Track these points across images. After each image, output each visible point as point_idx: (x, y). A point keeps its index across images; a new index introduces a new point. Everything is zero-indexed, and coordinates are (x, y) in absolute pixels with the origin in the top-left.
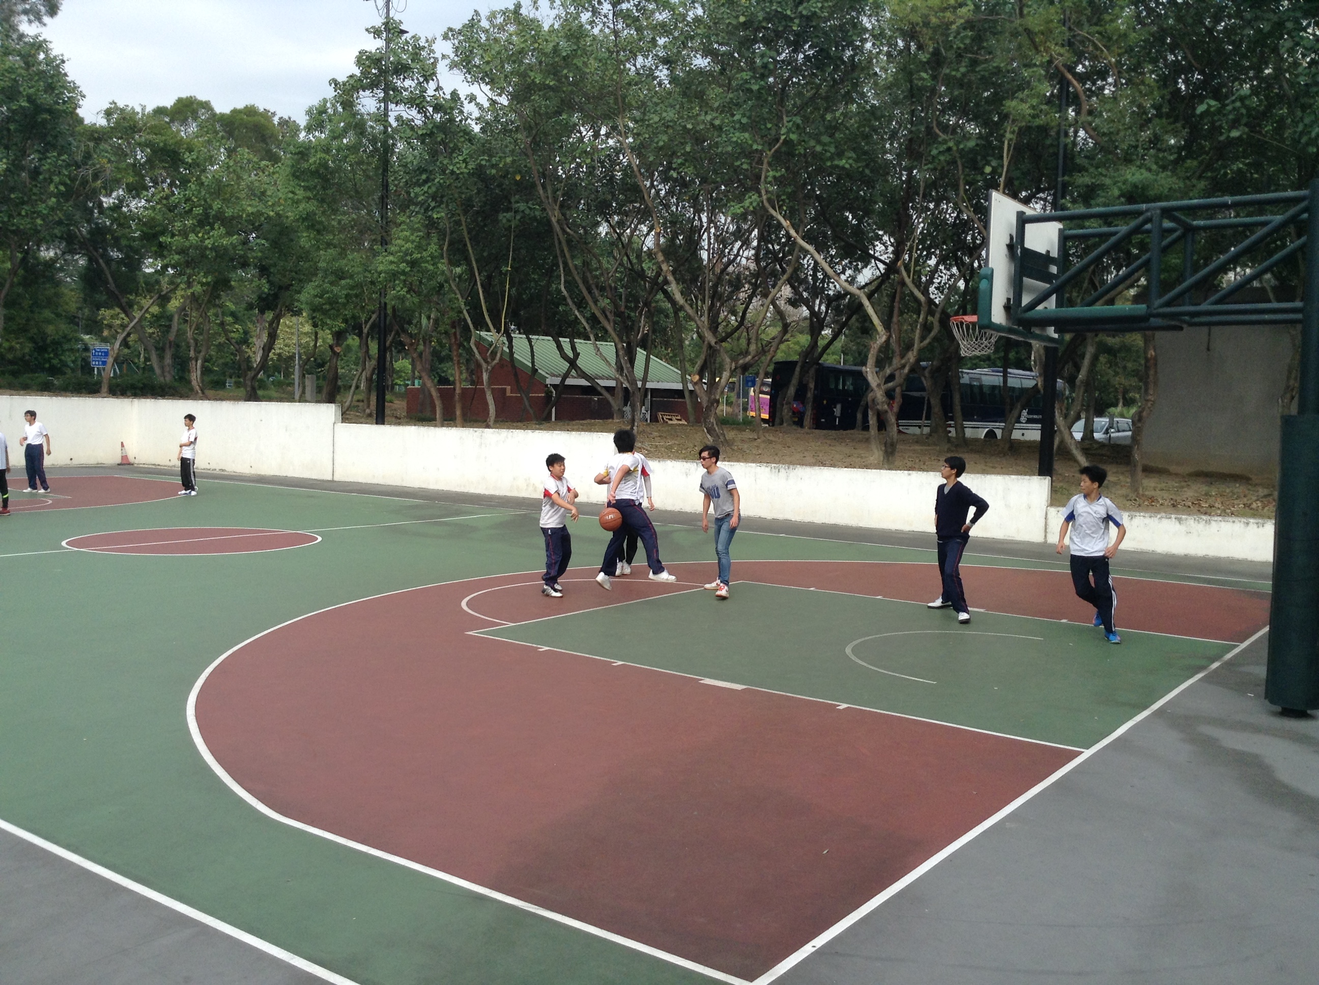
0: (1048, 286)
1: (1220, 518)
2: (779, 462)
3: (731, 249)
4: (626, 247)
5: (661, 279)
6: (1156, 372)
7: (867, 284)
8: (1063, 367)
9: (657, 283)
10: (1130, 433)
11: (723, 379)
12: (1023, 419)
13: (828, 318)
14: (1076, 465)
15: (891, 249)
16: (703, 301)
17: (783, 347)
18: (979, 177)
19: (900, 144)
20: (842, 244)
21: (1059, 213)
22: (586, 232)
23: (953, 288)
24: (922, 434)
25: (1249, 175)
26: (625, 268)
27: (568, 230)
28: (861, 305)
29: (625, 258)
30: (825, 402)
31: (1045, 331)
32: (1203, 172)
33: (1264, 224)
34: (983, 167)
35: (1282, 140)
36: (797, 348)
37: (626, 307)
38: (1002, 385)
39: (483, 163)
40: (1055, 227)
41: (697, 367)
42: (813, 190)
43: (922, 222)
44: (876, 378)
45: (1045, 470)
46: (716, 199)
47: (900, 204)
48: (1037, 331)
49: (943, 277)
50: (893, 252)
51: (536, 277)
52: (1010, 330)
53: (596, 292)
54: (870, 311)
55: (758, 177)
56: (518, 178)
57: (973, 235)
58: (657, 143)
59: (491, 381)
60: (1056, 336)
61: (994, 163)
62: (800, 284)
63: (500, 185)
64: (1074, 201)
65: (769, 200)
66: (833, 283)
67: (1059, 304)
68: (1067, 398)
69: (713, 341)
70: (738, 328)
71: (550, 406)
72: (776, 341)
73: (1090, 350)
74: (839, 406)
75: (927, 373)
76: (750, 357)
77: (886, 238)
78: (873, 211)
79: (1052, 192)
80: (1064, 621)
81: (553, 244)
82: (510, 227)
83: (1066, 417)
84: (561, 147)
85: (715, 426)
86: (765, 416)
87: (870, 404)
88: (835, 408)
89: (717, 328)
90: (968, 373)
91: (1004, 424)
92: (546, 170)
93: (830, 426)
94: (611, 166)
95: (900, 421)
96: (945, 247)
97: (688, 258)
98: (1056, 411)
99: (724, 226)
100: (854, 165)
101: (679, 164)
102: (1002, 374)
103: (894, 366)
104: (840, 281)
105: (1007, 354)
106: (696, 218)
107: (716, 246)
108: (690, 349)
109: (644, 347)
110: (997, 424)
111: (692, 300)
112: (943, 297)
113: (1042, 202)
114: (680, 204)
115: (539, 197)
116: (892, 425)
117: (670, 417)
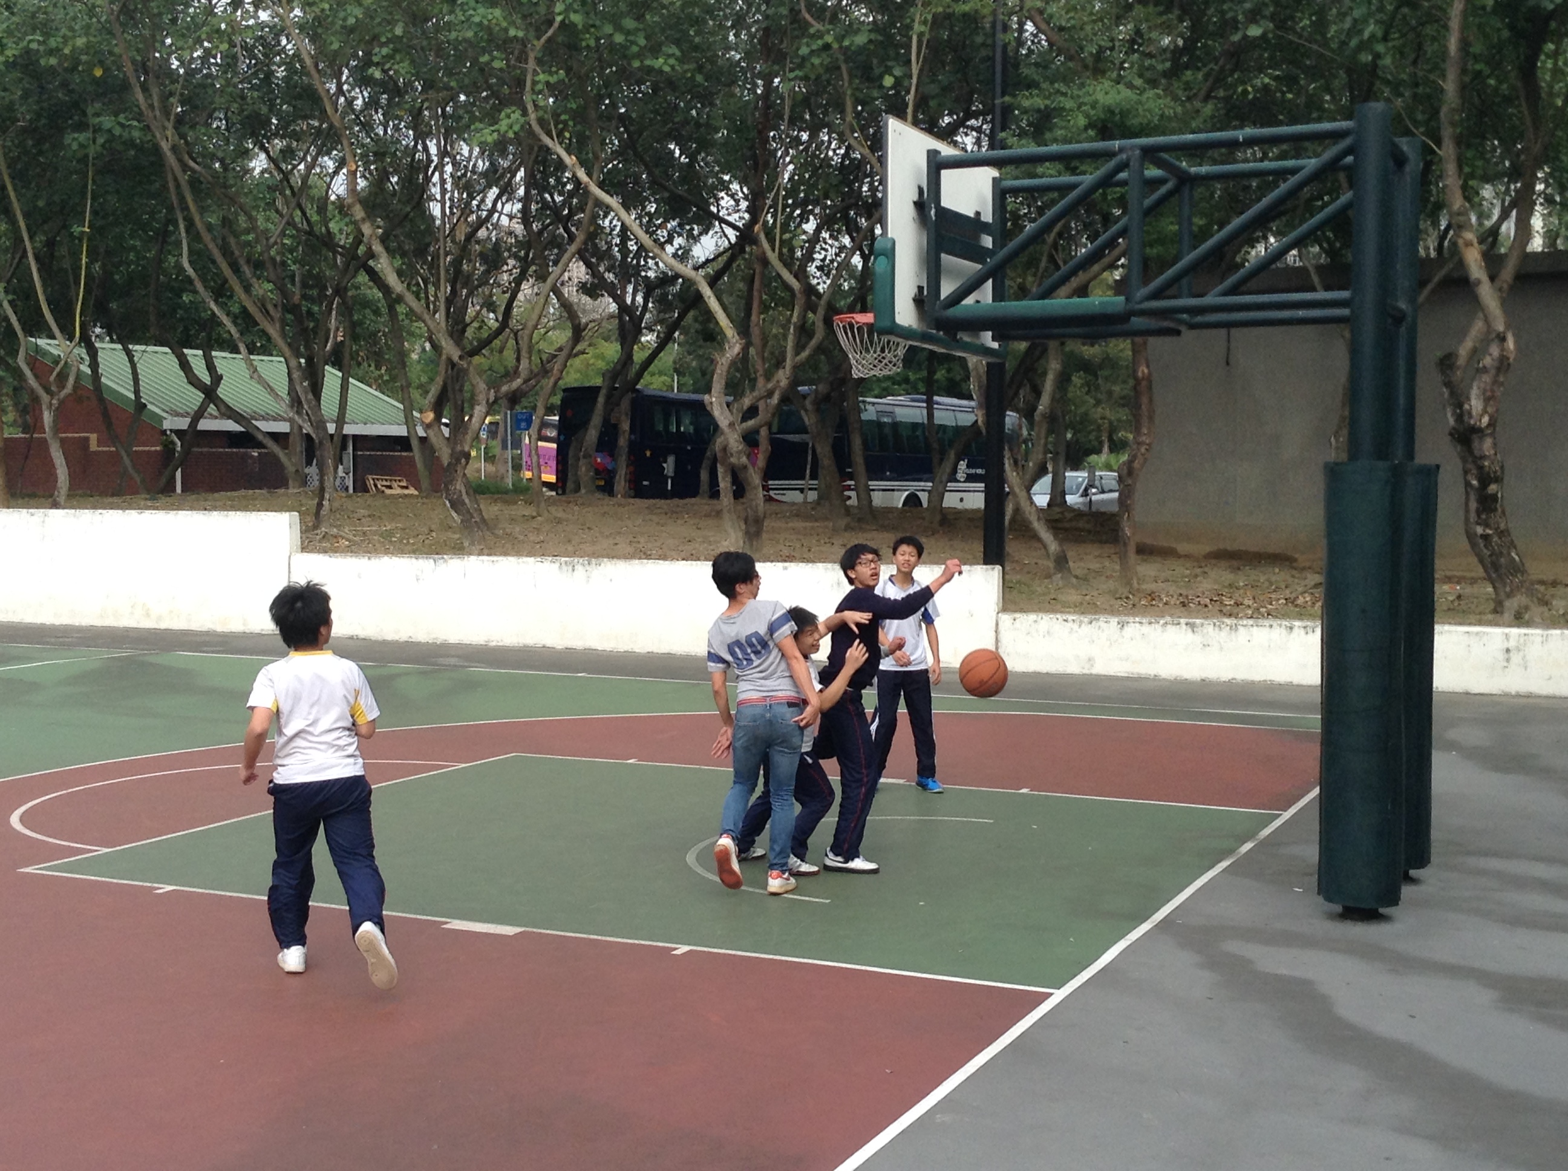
0: (980, 266)
1: (1251, 622)
2: (574, 554)
3: (483, 201)
4: (300, 194)
5: (362, 250)
6: (1151, 400)
7: (708, 261)
8: (1016, 394)
9: (355, 257)
10: (1116, 495)
11: (477, 417)
12: (960, 476)
13: (648, 316)
14: (1039, 545)
15: (744, 205)
16: (438, 287)
17: (577, 362)
18: (875, 93)
19: (752, 36)
20: (666, 195)
21: (999, 153)
22: (225, 167)
23: (845, 268)
24: (805, 502)
25: (1278, 95)
26: (298, 230)
27: (192, 164)
28: (699, 297)
29: (299, 213)
30: (648, 454)
31: (978, 337)
32: (1211, 90)
34: (881, 77)
35: (1325, 43)
36: (601, 364)
37: (304, 297)
38: (926, 421)
39: (34, 46)
40: (986, 176)
41: (431, 396)
42: (614, 106)
43: (792, 162)
44: (727, 413)
45: (993, 556)
46: (452, 117)
47: (754, 134)
48: (966, 337)
49: (828, 250)
50: (748, 210)
51: (138, 243)
52: (925, 337)
53: (247, 270)
54: (714, 304)
55: (520, 83)
56: (98, 72)
57: (871, 183)
58: (345, 19)
59: (56, 429)
60: (995, 345)
61: (898, 72)
62: (600, 259)
63: (64, 85)
64: (1022, 134)
65: (541, 122)
66: (653, 258)
67: (998, 295)
68: (1025, 442)
69: (455, 354)
70: (499, 332)
71: (170, 468)
72: (564, 353)
73: (1054, 366)
74: (671, 459)
75: (808, 404)
76: (519, 381)
77: (735, 186)
78: (713, 143)
79: (989, 118)
80: (1024, 791)
81: (165, 187)
82: (86, 156)
83: (1022, 470)
84: (174, 21)
85: (465, 496)
86: (552, 478)
87: (719, 455)
88: (665, 462)
89: (464, 331)
90: (874, 404)
91: (931, 484)
92: (148, 60)
93: (657, 491)
94: (265, 55)
95: (770, 482)
96: (829, 203)
97: (408, 214)
98: (1006, 462)
99: (468, 162)
100: (677, 68)
101: (383, 57)
102: (925, 405)
103: (756, 394)
104: (664, 255)
105: (932, 372)
106: (420, 147)
107: (456, 195)
108: (419, 367)
109: (338, 364)
110: (922, 484)
111: (418, 284)
112: (829, 282)
113: (974, 133)
114: (391, 123)
115: (138, 106)
116: (755, 488)
117: (388, 483)
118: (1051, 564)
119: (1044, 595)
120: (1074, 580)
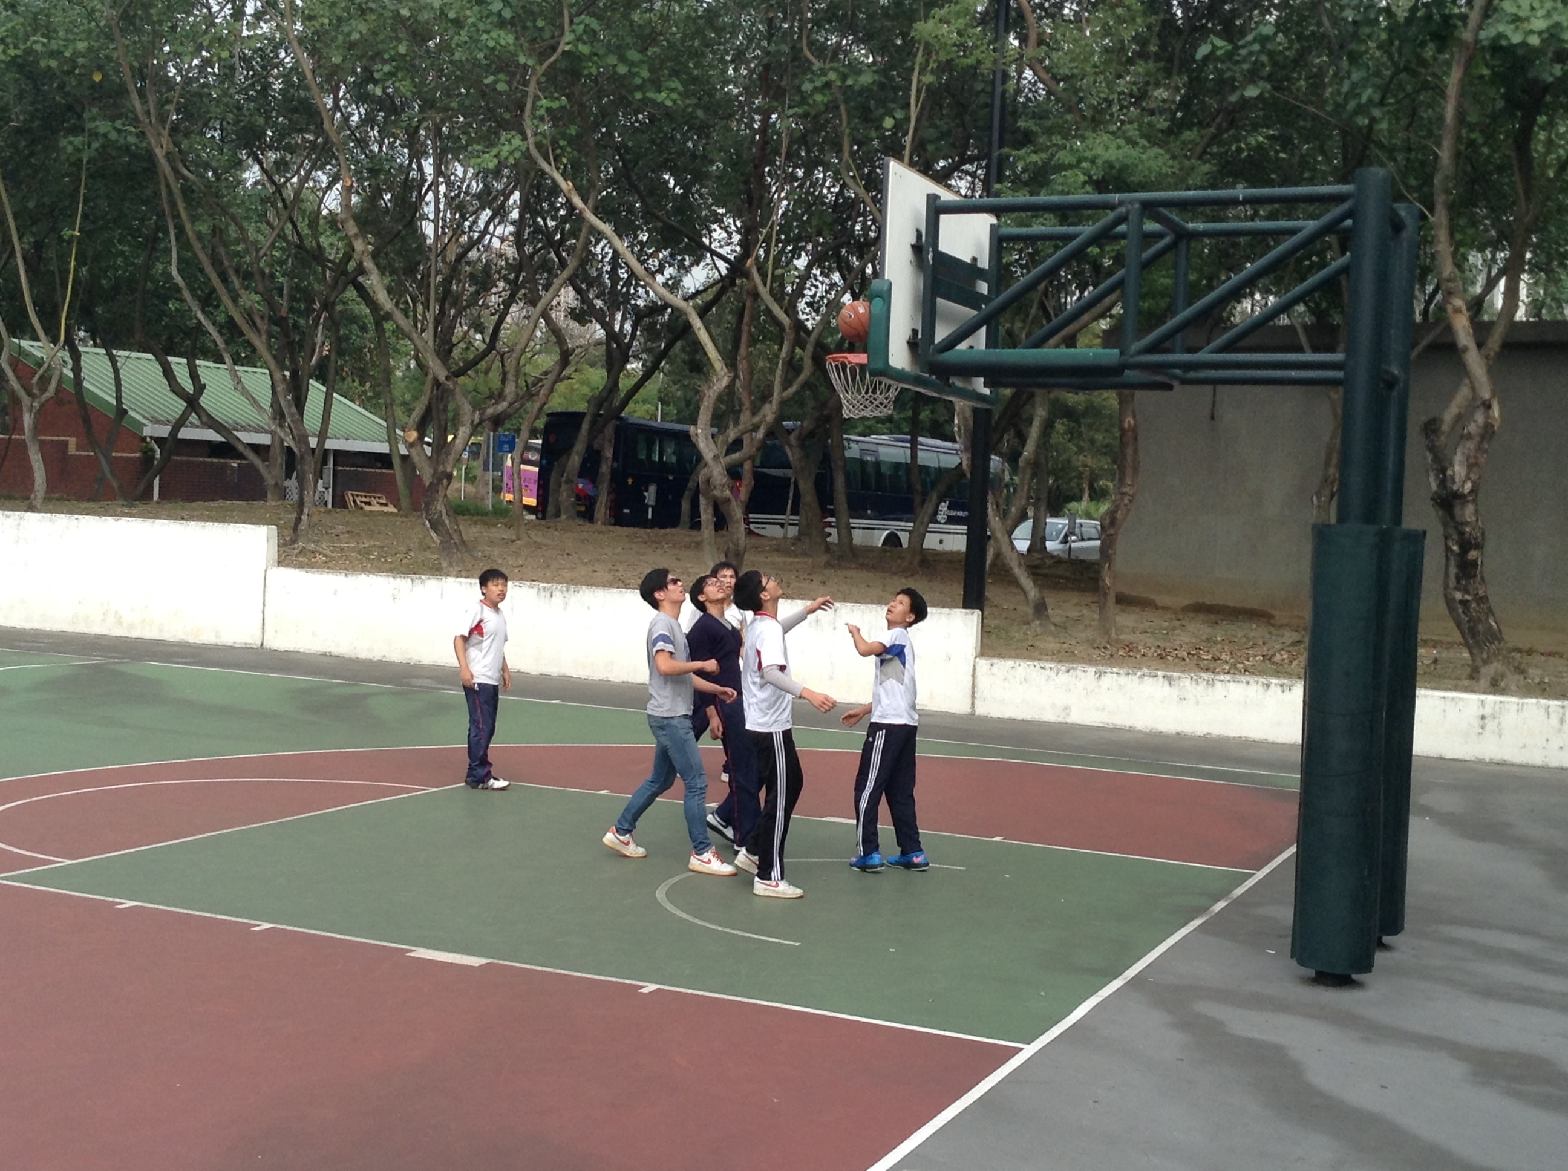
0: (975, 312)
1: (1228, 677)
2: (552, 580)
3: (475, 222)
4: (292, 207)
5: (352, 265)
6: (1136, 452)
7: (698, 293)
8: (1000, 439)
9: (345, 273)
10: (1098, 543)
11: (459, 438)
12: (941, 517)
13: (635, 343)
14: (1018, 591)
15: (736, 238)
16: (426, 306)
17: (561, 387)
18: (873, 133)
19: (751, 72)
20: (659, 224)
21: (992, 200)
22: (218, 177)
23: (835, 305)
24: (785, 537)
25: (1272, 153)
26: (289, 243)
27: (186, 172)
28: (688, 327)
29: (289, 226)
30: (630, 481)
31: (969, 382)
32: (1209, 145)
33: (1292, 232)
34: (881, 119)
35: (1322, 103)
36: (586, 390)
37: (291, 309)
38: (909, 461)
39: (36, 47)
40: (984, 222)
41: (416, 416)
42: (610, 134)
43: (786, 198)
44: (712, 445)
45: (973, 599)
46: (449, 137)
47: (750, 168)
48: (958, 382)
49: (817, 288)
50: (741, 243)
51: (126, 248)
52: (917, 380)
53: (236, 282)
54: (703, 336)
55: (520, 107)
56: (97, 77)
57: (864, 223)
58: (348, 34)
59: (37, 430)
60: (987, 391)
61: (897, 114)
62: (590, 285)
63: (61, 87)
64: (1016, 181)
65: (539, 146)
66: (643, 287)
67: (992, 342)
68: (1007, 486)
69: (442, 375)
70: (485, 354)
71: (148, 475)
72: (551, 377)
73: (1040, 413)
74: (653, 489)
75: (793, 438)
76: (505, 404)
77: (729, 221)
78: (708, 176)
79: (984, 164)
80: (998, 839)
81: (156, 194)
82: (80, 160)
83: (1004, 515)
84: (173, 28)
85: (444, 517)
86: (532, 501)
87: (701, 486)
88: (647, 491)
89: (450, 351)
90: (857, 442)
91: (912, 524)
92: (147, 66)
93: (637, 520)
94: (263, 67)
95: (751, 516)
96: (821, 240)
97: (400, 231)
98: (989, 506)
99: (462, 183)
100: (679, 102)
101: (385, 74)
102: (909, 445)
103: (741, 427)
104: (655, 285)
105: (916, 413)
106: (414, 166)
107: (448, 215)
108: (403, 385)
109: (322, 378)
110: (903, 523)
111: (406, 302)
112: (818, 318)
113: (969, 178)
114: (386, 141)
115: (133, 112)
116: (737, 522)
117: (367, 500)
118: (1030, 611)
119: (1022, 641)
120: (1053, 628)
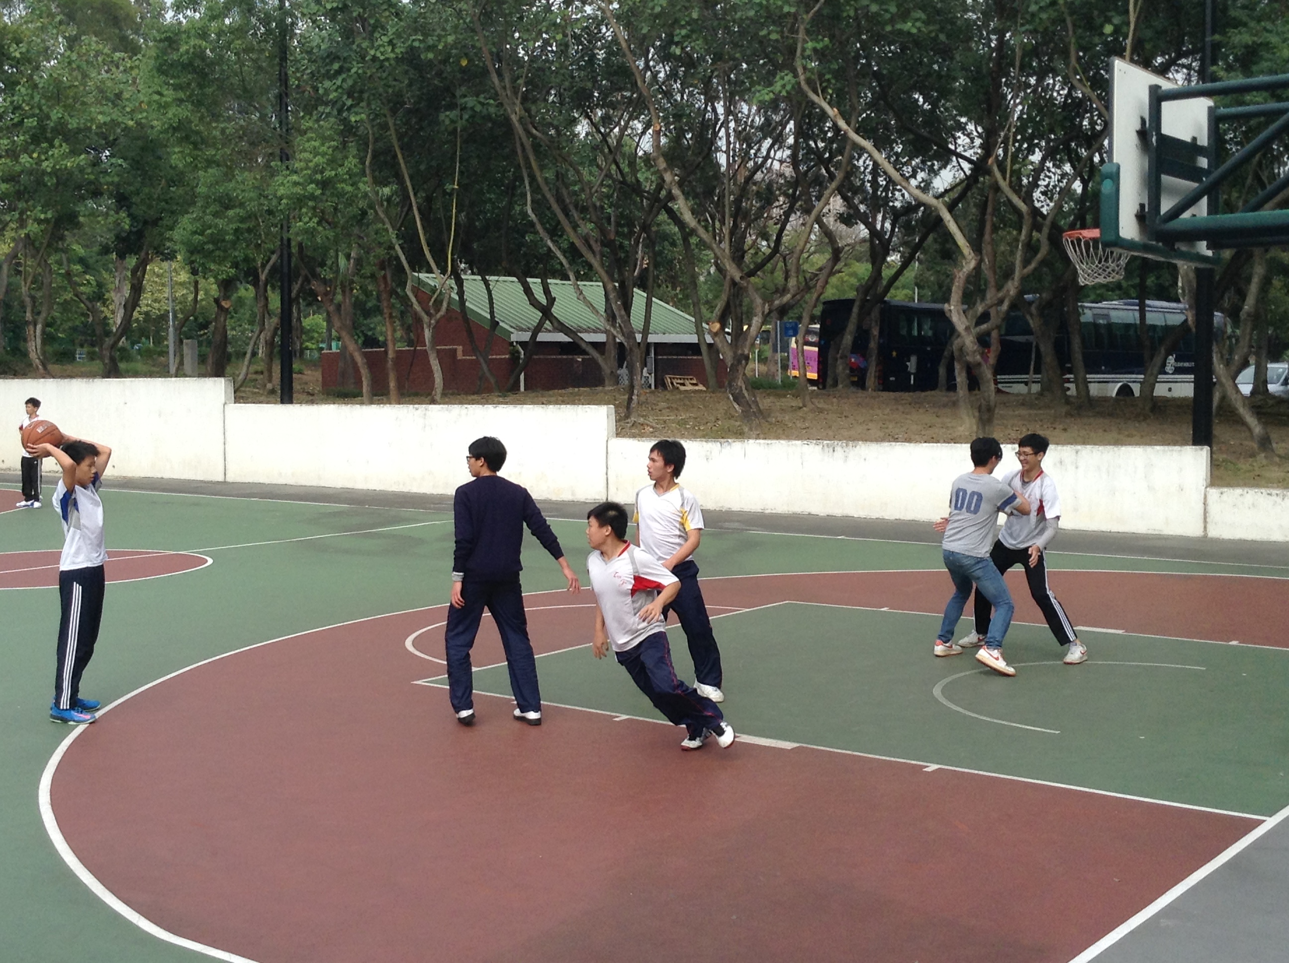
0: (1196, 185)
2: (834, 438)
3: (759, 150)
4: (615, 152)
5: (663, 193)
7: (946, 191)
8: (1222, 297)
9: (658, 200)
11: (753, 326)
12: (1169, 368)
13: (894, 239)
14: (1244, 428)
15: (978, 142)
16: (723, 223)
17: (834, 280)
18: (1096, 40)
20: (911, 137)
21: (1209, 85)
22: (558, 132)
23: (1067, 192)
24: (1030, 393)
26: (614, 181)
27: (534, 131)
28: (940, 220)
29: (614, 167)
30: (894, 354)
31: (1193, 246)
34: (1102, 26)
36: (854, 281)
37: (617, 233)
38: (1138, 322)
39: (416, 44)
40: (1203, 104)
41: (717, 311)
42: (869, 64)
43: (1020, 103)
44: (964, 319)
45: (1201, 437)
46: (735, 83)
47: (989, 80)
48: (1183, 247)
49: (1051, 177)
50: (982, 146)
51: (492, 196)
52: (1146, 248)
53: (575, 214)
54: (953, 227)
55: (792, 51)
56: (464, 63)
57: (1091, 118)
58: (653, 8)
59: (436, 340)
60: (1209, 253)
61: (1117, 20)
62: (855, 193)
63: (439, 74)
64: (1229, 68)
65: (809, 81)
66: (900, 190)
67: (1213, 209)
68: (1229, 338)
69: (737, 275)
70: (771, 257)
71: (517, 371)
72: (825, 272)
73: (1258, 271)
74: (913, 360)
75: (1033, 309)
76: (789, 296)
77: (971, 127)
78: (952, 91)
79: (1198, 57)
80: (1234, 643)
81: (514, 152)
82: (455, 129)
83: (1228, 363)
84: (521, 18)
85: (745, 392)
86: (813, 375)
87: (956, 354)
88: (909, 361)
89: (743, 257)
90: (1090, 308)
91: (1142, 376)
92: (502, 51)
93: (902, 386)
94: (590, 42)
95: (998, 377)
96: (1053, 136)
97: (700, 163)
98: (1214, 356)
99: (748, 119)
100: (924, 29)
101: (683, 37)
102: (1137, 308)
103: (988, 301)
104: (910, 188)
105: (1143, 280)
106: (709, 108)
107: (737, 146)
108: (706, 287)
109: (643, 287)
110: (1134, 376)
111: (707, 220)
112: (1052, 204)
113: (1185, 70)
114: (687, 91)
115: (494, 88)
116: (988, 382)
117: (682, 381)
118: (1255, 446)
119: (1249, 471)
120: (1277, 459)
